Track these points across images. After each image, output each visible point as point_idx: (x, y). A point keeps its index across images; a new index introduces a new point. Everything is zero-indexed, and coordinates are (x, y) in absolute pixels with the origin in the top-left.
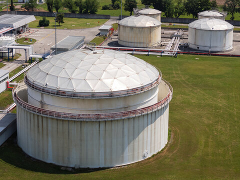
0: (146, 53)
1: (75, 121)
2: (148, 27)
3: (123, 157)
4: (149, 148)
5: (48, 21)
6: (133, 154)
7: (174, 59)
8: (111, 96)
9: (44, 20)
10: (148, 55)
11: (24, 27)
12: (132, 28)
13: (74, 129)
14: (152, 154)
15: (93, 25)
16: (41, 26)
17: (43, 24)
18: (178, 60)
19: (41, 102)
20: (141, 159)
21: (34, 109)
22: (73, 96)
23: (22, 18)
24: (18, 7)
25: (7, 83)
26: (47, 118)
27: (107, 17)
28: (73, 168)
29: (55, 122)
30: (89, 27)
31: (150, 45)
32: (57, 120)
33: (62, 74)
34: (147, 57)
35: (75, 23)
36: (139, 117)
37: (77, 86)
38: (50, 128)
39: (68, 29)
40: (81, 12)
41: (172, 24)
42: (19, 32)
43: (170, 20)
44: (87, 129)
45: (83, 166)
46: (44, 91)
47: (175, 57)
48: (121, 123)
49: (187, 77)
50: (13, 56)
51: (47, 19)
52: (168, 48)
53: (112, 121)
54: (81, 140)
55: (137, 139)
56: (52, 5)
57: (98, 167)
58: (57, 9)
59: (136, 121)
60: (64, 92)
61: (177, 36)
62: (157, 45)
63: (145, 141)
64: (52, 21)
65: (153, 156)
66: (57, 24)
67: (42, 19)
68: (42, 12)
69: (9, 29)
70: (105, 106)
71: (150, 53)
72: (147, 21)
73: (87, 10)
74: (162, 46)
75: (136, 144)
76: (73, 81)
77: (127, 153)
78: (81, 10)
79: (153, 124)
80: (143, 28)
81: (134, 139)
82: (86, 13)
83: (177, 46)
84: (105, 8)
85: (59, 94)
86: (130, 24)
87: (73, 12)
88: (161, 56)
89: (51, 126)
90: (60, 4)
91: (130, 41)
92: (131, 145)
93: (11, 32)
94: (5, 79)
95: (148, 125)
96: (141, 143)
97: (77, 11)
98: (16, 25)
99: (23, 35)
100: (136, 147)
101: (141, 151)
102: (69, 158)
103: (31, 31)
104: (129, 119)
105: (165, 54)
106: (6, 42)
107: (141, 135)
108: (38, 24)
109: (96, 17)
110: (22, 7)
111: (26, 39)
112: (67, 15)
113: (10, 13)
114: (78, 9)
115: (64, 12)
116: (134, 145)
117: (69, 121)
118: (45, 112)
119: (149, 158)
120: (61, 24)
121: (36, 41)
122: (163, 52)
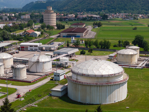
0: (129, 67)
1: (88, 85)
2: (130, 55)
3: (106, 101)
4: (117, 98)
5: (85, 52)
6: (110, 100)
7: (141, 70)
8: (102, 77)
9: (83, 51)
10: (129, 68)
11: (73, 54)
12: (123, 55)
13: (88, 88)
14: (118, 101)
15: (106, 54)
16: (81, 54)
17: (82, 53)
18: (143, 70)
19: (76, 79)
20: (113, 102)
21: (74, 81)
22: (88, 76)
23: (72, 50)
24: (71, 45)
25: (65, 76)
26: (78, 84)
27: (115, 51)
28: (87, 104)
29: (81, 85)
30: (105, 55)
31: (132, 63)
32: (82, 85)
33: (85, 68)
34: (129, 69)
35: (98, 53)
36: (113, 85)
37: (90, 72)
38: (79, 88)
39: (94, 56)
40: (101, 48)
41: (147, 55)
42: (71, 57)
43: (146, 52)
44: (93, 88)
45: (91, 103)
46: (77, 74)
47: (142, 69)
48: (105, 87)
49: (144, 77)
50: (67, 66)
51: (84, 51)
52: (140, 65)
53: (102, 86)
54: (90, 93)
55: (112, 94)
56: (87, 44)
57: (96, 104)
58: (90, 46)
59: (111, 86)
60: (85, 74)
61: (146, 60)
62: (135, 64)
63: (115, 95)
64: (87, 52)
65: (119, 102)
66: (89, 53)
67: (82, 51)
68: (82, 48)
69: (66, 55)
70: (100, 80)
71: (130, 67)
72: (130, 51)
73: (105, 47)
74: (137, 64)
75: (111, 96)
76: (88, 71)
77: (108, 99)
78: (102, 46)
79: (119, 89)
80: (128, 55)
81: (110, 94)
82: (104, 48)
83: (145, 64)
84: (115, 46)
85: (83, 75)
86: (122, 53)
87: (98, 48)
88: (135, 68)
89: (80, 87)
90: (91, 43)
91: (122, 61)
92: (109, 96)
93: (67, 56)
94: (63, 74)
95: (116, 89)
96: (113, 96)
97: (100, 47)
98: (70, 53)
99: (73, 58)
100: (111, 97)
101: (113, 99)
102: (86, 100)
103: (76, 56)
104: (108, 85)
105: (138, 68)
106: (65, 60)
107: (113, 93)
108: (80, 53)
109: (109, 50)
110: (73, 45)
111: (74, 60)
112: (94, 49)
113: (67, 47)
114: (100, 46)
115: (93, 47)
116: (110, 96)
117: (86, 85)
118: (78, 82)
119: (117, 102)
120: (91, 53)
121: (78, 60)
122: (137, 67)
